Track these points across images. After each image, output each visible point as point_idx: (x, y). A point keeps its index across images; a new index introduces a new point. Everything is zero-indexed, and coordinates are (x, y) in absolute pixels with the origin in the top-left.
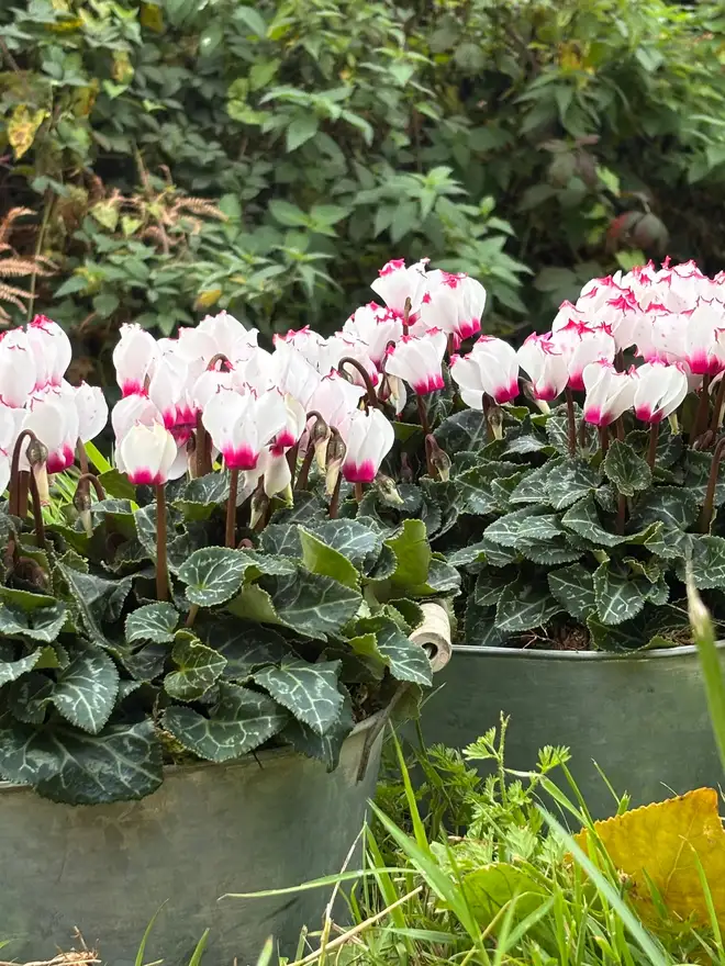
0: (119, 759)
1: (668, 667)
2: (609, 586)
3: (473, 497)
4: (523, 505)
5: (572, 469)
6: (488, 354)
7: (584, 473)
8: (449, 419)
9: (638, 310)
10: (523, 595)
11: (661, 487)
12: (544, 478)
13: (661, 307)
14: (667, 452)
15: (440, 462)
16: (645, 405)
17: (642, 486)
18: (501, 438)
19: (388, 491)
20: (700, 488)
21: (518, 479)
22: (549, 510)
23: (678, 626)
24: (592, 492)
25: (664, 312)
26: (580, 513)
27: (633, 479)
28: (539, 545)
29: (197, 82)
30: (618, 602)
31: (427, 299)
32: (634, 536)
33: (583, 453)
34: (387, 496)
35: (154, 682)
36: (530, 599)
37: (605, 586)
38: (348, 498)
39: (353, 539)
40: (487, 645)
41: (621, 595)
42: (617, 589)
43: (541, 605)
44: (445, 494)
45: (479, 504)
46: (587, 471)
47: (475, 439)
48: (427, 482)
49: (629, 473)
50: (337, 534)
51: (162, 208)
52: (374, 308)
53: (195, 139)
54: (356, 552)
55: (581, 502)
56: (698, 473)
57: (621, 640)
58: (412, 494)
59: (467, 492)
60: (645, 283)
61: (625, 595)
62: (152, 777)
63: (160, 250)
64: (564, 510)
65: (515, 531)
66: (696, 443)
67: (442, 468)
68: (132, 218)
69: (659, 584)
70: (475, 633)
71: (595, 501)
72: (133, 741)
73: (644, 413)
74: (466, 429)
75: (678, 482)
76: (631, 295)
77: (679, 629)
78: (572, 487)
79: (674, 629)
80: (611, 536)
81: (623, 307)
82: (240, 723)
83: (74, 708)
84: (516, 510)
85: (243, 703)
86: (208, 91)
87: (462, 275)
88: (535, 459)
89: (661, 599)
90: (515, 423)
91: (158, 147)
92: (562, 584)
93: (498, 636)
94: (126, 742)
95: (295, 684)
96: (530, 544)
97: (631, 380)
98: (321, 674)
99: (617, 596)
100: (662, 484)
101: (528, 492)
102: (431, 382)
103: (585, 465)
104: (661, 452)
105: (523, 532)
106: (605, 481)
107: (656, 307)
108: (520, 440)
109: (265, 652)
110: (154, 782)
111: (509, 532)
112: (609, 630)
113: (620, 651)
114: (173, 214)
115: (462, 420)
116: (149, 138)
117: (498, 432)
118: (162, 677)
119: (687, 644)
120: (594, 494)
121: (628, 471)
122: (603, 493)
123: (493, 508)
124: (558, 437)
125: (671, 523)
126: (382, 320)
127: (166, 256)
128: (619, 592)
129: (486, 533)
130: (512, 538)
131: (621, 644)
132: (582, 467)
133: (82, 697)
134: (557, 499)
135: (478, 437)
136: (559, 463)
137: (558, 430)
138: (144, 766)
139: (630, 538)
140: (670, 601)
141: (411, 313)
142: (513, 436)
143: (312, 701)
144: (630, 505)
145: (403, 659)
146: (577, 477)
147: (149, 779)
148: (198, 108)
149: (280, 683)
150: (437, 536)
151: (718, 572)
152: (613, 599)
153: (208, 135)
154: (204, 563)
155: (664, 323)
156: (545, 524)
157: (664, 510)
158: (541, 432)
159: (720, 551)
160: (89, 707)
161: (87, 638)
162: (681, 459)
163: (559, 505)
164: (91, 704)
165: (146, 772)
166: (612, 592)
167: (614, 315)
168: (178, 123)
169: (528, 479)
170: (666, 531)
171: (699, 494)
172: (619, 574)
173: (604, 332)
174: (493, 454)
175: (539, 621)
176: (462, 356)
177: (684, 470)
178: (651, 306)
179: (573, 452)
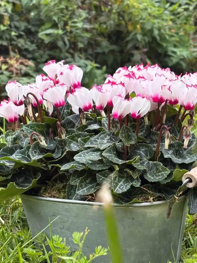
1: (140, 210)
2: (118, 179)
3: (72, 145)
4: (89, 148)
5: (109, 136)
6: (81, 93)
7: (113, 137)
8: (68, 117)
9: (135, 79)
10: (87, 181)
11: (141, 143)
12: (98, 139)
13: (143, 78)
14: (144, 131)
15: (61, 131)
16: (134, 112)
17: (133, 142)
18: (85, 124)
19: (41, 141)
20: (155, 145)
21: (88, 139)
22: (98, 150)
23: (144, 195)
24: (115, 144)
25: (144, 79)
26: (109, 151)
27: (130, 140)
28: (94, 163)
29: (30, 27)
30: (121, 185)
31: (62, 74)
32: (129, 161)
33: (114, 130)
34: (41, 143)
36: (90, 183)
37: (117, 179)
38: (29, 144)
40: (75, 199)
41: (123, 183)
42: (121, 180)
43: (94, 185)
44: (63, 143)
45: (74, 147)
46: (114, 136)
47: (77, 124)
48: (57, 139)
49: (129, 138)
51: (15, 62)
52: (43, 76)
53: (28, 43)
55: (110, 147)
56: (155, 139)
57: (122, 199)
58: (53, 144)
59: (70, 143)
60: (139, 70)
61: (124, 183)
63: (12, 74)
64: (104, 150)
65: (85, 157)
66: (155, 128)
67: (62, 134)
68: (5, 65)
69: (137, 179)
70: (71, 195)
71: (115, 147)
73: (134, 115)
74: (74, 121)
75: (147, 142)
76: (134, 74)
77: (145, 196)
78: (108, 142)
79: (142, 196)
80: (120, 161)
81: (129, 77)
84: (86, 150)
86: (33, 29)
87: (74, 65)
88: (96, 132)
89: (137, 184)
90: (91, 120)
91: (17, 45)
92: (101, 178)
93: (79, 196)
96: (90, 162)
97: (130, 103)
99: (121, 183)
100: (141, 142)
101: (92, 143)
102: (60, 103)
103: (113, 134)
104: (142, 131)
105: (88, 158)
106: (121, 141)
107: (141, 78)
108: (92, 125)
111: (83, 158)
112: (118, 195)
113: (122, 204)
114: (18, 64)
115: (73, 118)
116: (14, 43)
117: (84, 122)
119: (147, 202)
120: (115, 145)
121: (129, 137)
122: (119, 145)
123: (79, 149)
124: (106, 125)
125: (143, 157)
126: (44, 80)
127: (14, 75)
128: (122, 181)
129: (75, 158)
130: (84, 160)
131: (122, 201)
132: (113, 135)
134: (101, 146)
135: (78, 124)
136: (104, 133)
137: (106, 122)
139: (127, 161)
140: (141, 185)
141: (57, 79)
142: (90, 124)
144: (129, 150)
146: (110, 139)
148: (30, 34)
150: (59, 158)
151: (159, 175)
152: (120, 184)
153: (32, 42)
155: (144, 83)
156: (97, 155)
157: (141, 152)
158: (100, 123)
159: (160, 168)
162: (149, 134)
163: (102, 148)
166: (119, 181)
167: (126, 80)
168: (24, 38)
169: (92, 139)
170: (141, 160)
171: (154, 147)
172: (123, 175)
173: (121, 85)
174: (82, 130)
175: (92, 191)
176: (71, 93)
177: (150, 138)
178: (140, 77)
179: (109, 129)
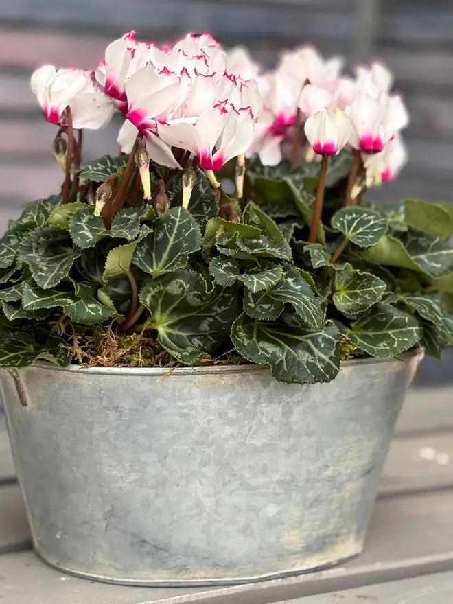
0: (317, 352)
62: (334, 367)
72: (325, 339)
82: (391, 332)
85: (395, 317)
94: (320, 340)
110: (335, 370)
133: (303, 303)
138: (331, 358)
154: (350, 217)
160: (309, 310)
165: (332, 363)
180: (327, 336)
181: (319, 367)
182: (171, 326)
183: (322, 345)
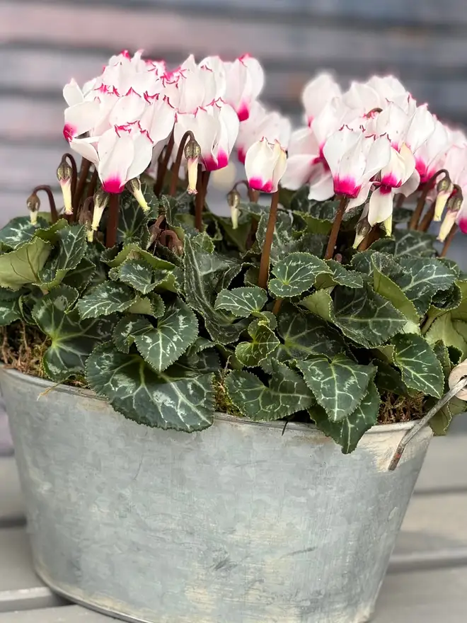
0: (182, 398)
35: (227, 346)
39: (434, 276)
50: (423, 269)
54: (431, 287)
62: (203, 418)
72: (194, 386)
82: (281, 395)
83: (149, 349)
85: (284, 380)
94: (189, 386)
95: (331, 375)
98: (355, 373)
109: (330, 347)
110: (204, 422)
118: (236, 344)
133: (160, 342)
138: (199, 407)
143: (337, 392)
145: (422, 372)
147: (201, 419)
149: (317, 371)
154: (295, 264)
160: (161, 350)
161: (184, 300)
164: (165, 348)
165: (199, 413)
180: (198, 383)
181: (179, 414)
182: (66, 342)
183: (191, 392)
